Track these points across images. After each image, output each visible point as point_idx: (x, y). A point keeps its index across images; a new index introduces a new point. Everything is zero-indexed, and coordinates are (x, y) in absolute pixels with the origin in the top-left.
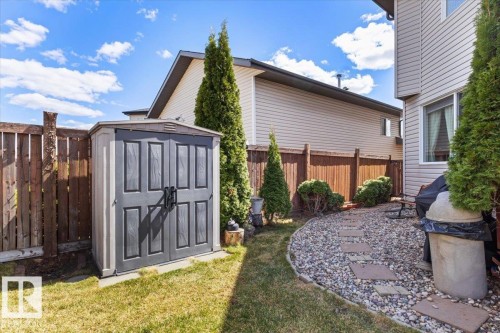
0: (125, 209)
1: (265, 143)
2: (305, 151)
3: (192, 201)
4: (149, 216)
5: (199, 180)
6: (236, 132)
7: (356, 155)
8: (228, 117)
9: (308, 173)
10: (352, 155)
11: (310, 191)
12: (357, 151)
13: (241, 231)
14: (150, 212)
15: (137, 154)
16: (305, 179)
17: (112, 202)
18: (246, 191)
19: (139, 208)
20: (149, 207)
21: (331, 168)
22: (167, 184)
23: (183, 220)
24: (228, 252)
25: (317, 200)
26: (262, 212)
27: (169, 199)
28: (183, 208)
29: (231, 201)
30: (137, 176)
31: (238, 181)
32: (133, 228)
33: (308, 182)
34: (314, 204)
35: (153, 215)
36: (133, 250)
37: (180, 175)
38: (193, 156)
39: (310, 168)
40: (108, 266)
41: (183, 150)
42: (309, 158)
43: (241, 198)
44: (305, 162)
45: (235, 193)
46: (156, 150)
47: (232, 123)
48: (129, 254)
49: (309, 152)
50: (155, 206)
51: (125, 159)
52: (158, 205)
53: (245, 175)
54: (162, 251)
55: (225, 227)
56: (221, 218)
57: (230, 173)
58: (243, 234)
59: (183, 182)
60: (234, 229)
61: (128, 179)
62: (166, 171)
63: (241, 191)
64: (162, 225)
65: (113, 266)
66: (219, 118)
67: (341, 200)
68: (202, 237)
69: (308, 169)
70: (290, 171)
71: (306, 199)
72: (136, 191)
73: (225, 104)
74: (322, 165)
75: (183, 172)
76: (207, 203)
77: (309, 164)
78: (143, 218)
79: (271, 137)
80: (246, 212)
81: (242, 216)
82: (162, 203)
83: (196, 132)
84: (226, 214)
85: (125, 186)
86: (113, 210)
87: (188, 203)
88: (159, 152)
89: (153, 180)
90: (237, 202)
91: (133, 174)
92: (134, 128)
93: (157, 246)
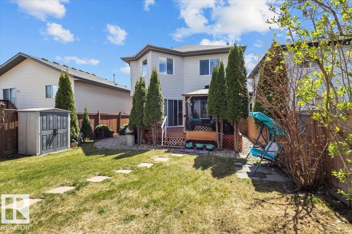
0: (43, 136)
1: (83, 112)
2: (98, 114)
3: (62, 133)
4: (49, 138)
5: (64, 127)
6: (74, 109)
7: (119, 114)
8: (71, 105)
9: (99, 122)
10: (118, 114)
11: (101, 129)
12: (120, 112)
13: (77, 143)
14: (50, 137)
15: (46, 119)
16: (98, 125)
17: (39, 134)
18: (78, 130)
19: (46, 135)
20: (49, 135)
21: (108, 120)
22: (54, 128)
23: (59, 139)
24: (73, 148)
25: (103, 133)
26: (82, 138)
27: (55, 133)
28: (59, 135)
29: (73, 133)
30: (46, 126)
31: (75, 126)
32: (45, 141)
33: (99, 126)
34: (102, 134)
35: (50, 138)
36: (45, 148)
37: (58, 125)
38: (62, 119)
39: (100, 120)
40: (38, 153)
41: (59, 117)
42: (100, 116)
43: (76, 132)
44: (98, 118)
45: (74, 130)
46: (51, 117)
47: (72, 107)
48: (44, 149)
49: (100, 114)
50: (51, 135)
51: (42, 121)
52: (52, 134)
53: (77, 124)
54: (53, 148)
55: (71, 142)
56: (71, 139)
57: (73, 124)
58: (78, 143)
59: (59, 127)
60: (74, 142)
61: (43, 127)
62: (54, 124)
63: (76, 129)
64: (53, 141)
65: (39, 153)
66: (67, 105)
67: (113, 132)
68: (65, 144)
69: (99, 121)
70: (91, 122)
71: (99, 132)
72: (45, 130)
73: (69, 100)
74: (105, 119)
75: (59, 124)
76: (67, 133)
77: (99, 119)
78: (47, 139)
79: (85, 110)
80: (78, 137)
81: (77, 138)
82: (53, 134)
83: (62, 111)
84: (72, 137)
85: (42, 129)
86: (39, 136)
87: (60, 134)
88: (52, 118)
89: (50, 127)
90: (75, 133)
91: (45, 125)
92: (45, 112)
93: (51, 147)
